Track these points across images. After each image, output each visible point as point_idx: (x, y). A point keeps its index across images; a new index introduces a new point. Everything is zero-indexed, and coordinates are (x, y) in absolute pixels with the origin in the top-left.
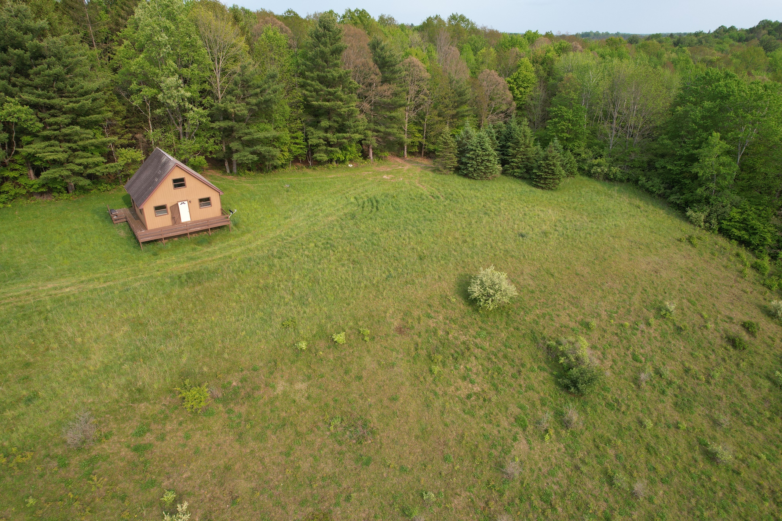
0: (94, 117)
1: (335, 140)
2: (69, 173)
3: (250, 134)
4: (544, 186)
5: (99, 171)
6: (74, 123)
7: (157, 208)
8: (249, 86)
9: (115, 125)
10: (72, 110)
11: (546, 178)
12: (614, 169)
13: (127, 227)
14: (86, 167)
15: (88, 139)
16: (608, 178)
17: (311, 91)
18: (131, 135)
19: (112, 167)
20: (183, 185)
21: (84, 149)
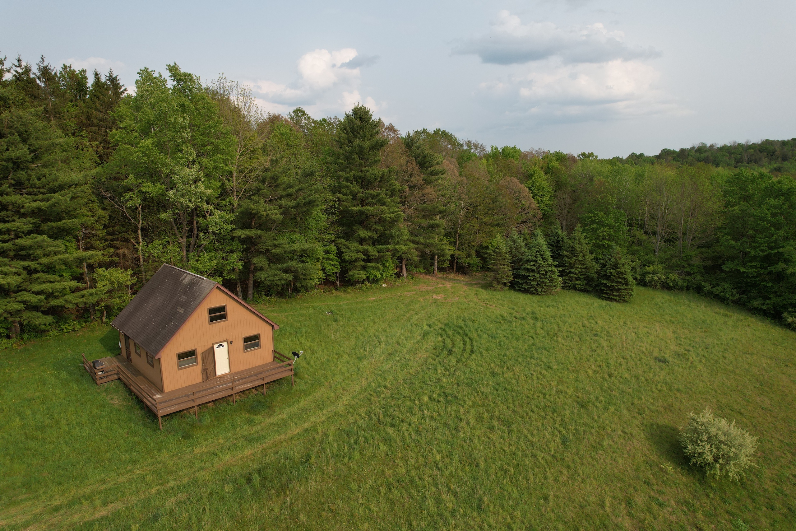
0: (67, 222)
1: (376, 254)
2: (21, 306)
3: (279, 246)
4: (617, 298)
5: (70, 302)
6: (37, 230)
7: (181, 356)
8: (277, 186)
9: (94, 235)
10: (37, 213)
11: (619, 289)
12: (673, 276)
13: (122, 389)
14: (50, 295)
15: (56, 253)
16: (666, 287)
17: (345, 194)
18: (112, 250)
19: (91, 295)
20: (223, 317)
21: (49, 269)
